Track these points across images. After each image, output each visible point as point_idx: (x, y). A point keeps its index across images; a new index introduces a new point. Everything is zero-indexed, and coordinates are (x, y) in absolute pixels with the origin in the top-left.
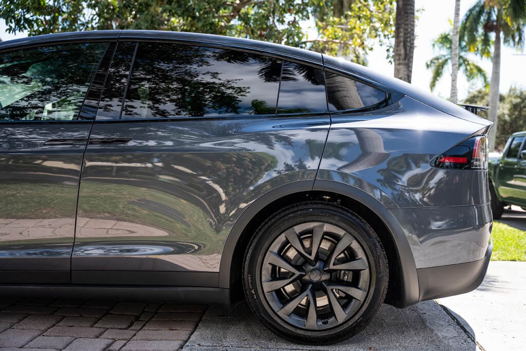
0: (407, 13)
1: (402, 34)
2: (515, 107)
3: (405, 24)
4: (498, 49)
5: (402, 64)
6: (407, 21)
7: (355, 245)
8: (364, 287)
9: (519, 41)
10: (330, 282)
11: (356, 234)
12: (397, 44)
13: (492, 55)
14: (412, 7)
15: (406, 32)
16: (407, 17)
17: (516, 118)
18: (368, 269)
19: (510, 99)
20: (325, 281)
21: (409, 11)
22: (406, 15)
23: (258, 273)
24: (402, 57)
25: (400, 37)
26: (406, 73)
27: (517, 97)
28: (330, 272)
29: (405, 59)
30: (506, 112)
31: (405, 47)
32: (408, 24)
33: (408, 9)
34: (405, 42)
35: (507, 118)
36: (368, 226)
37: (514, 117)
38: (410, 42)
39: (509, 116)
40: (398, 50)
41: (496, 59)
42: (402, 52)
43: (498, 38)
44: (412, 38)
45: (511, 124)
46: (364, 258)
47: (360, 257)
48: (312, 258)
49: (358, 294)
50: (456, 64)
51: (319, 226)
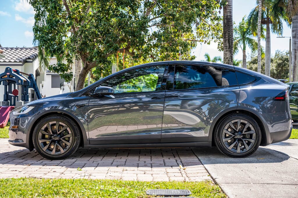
0: (229, 26)
1: (227, 36)
2: (279, 65)
3: (228, 31)
4: (268, 33)
5: (228, 51)
6: (229, 29)
7: (251, 126)
8: (254, 139)
9: (279, 29)
10: (243, 138)
11: (251, 122)
12: (225, 41)
13: (265, 37)
14: (232, 23)
15: (229, 35)
16: (229, 27)
17: (280, 71)
18: (255, 133)
19: (276, 60)
20: (241, 138)
21: (230, 25)
23: (221, 136)
24: (228, 47)
25: (226, 38)
26: (230, 55)
27: (280, 59)
28: (243, 135)
29: (229, 48)
30: (274, 68)
31: (229, 42)
32: (230, 31)
33: (230, 24)
34: (229, 40)
35: (275, 71)
36: (254, 120)
37: (279, 71)
38: (231, 40)
39: (276, 70)
40: (225, 44)
41: (268, 39)
42: (228, 45)
43: (268, 28)
44: (232, 38)
45: (277, 75)
46: (254, 130)
47: (252, 129)
48: (238, 130)
49: (252, 141)
50: (260, 54)
51: (239, 120)
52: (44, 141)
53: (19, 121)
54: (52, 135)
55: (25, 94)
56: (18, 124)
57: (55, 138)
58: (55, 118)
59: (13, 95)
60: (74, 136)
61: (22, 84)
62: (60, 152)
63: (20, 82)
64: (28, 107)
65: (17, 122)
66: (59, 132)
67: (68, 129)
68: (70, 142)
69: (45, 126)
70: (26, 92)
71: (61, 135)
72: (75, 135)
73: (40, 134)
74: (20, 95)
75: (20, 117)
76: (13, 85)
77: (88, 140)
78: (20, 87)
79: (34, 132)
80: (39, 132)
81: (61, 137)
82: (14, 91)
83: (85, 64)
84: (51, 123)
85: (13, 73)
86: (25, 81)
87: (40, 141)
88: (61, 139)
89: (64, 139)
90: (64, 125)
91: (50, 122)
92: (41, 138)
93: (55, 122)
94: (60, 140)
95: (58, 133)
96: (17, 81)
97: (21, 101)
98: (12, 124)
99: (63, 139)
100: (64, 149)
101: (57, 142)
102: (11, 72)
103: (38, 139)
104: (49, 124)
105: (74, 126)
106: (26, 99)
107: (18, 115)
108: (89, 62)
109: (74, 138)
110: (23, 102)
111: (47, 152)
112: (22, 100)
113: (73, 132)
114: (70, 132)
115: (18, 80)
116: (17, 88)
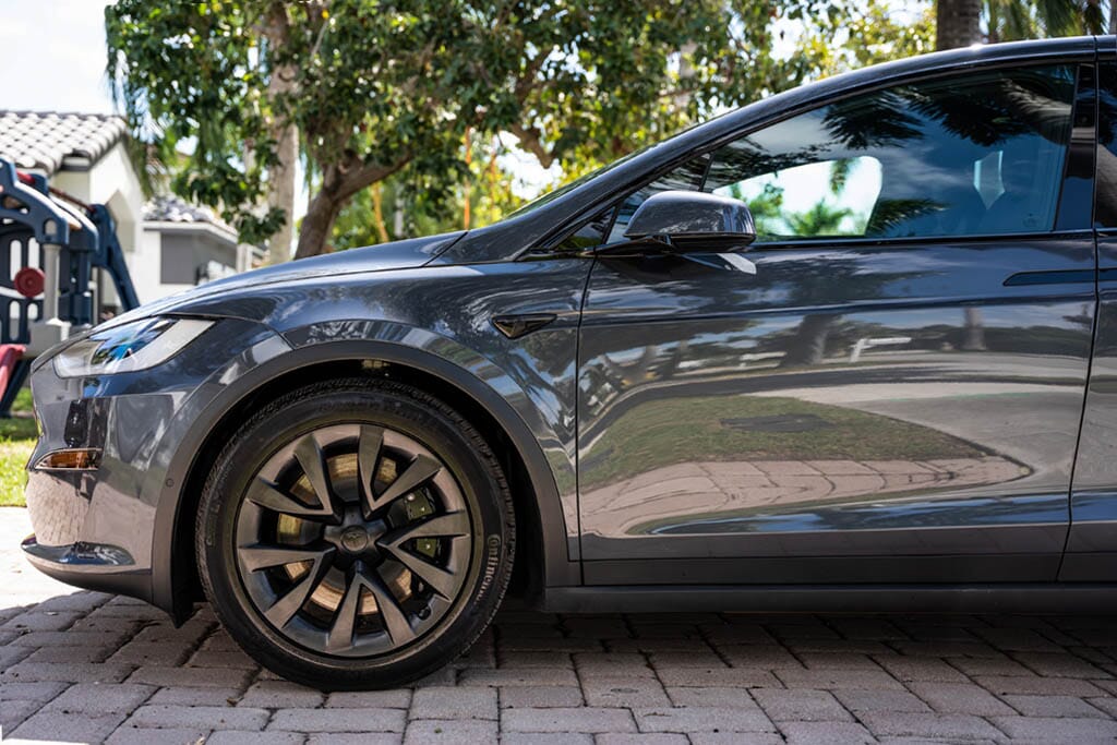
0: (966, 14)
21: (971, 10)
22: (963, 19)
52: (273, 557)
53: (101, 420)
54: (327, 520)
55: (72, 290)
56: (98, 440)
57: (346, 538)
58: (357, 400)
59: (15, 294)
60: (480, 527)
61: (60, 243)
62: (385, 636)
63: (51, 228)
64: (165, 322)
65: (83, 423)
66: (376, 497)
67: (443, 480)
68: (452, 565)
69: (287, 455)
70: (77, 284)
71: (394, 521)
72: (492, 525)
73: (249, 513)
74: (51, 293)
75: (110, 392)
76: (16, 247)
77: (574, 555)
78: (52, 252)
79: (209, 494)
80: (241, 501)
81: (390, 534)
82: (19, 276)
83: (331, 171)
84: (324, 437)
85: (18, 184)
86: (73, 230)
87: (251, 561)
88: (394, 547)
89: (409, 546)
90: (414, 450)
91: (318, 428)
92: (255, 540)
93: (353, 431)
94: (386, 555)
95: (374, 505)
96: (37, 228)
97: (55, 321)
98: (53, 436)
99: (402, 547)
100: (408, 617)
101: (359, 566)
102: (12, 183)
103: (238, 544)
104: (311, 442)
105: (484, 460)
106: (77, 315)
107: (94, 380)
108: (346, 166)
109: (480, 540)
110: (65, 326)
111: (292, 637)
112: (62, 318)
113: (473, 499)
114: (454, 502)
115: (45, 223)
116: (34, 263)
